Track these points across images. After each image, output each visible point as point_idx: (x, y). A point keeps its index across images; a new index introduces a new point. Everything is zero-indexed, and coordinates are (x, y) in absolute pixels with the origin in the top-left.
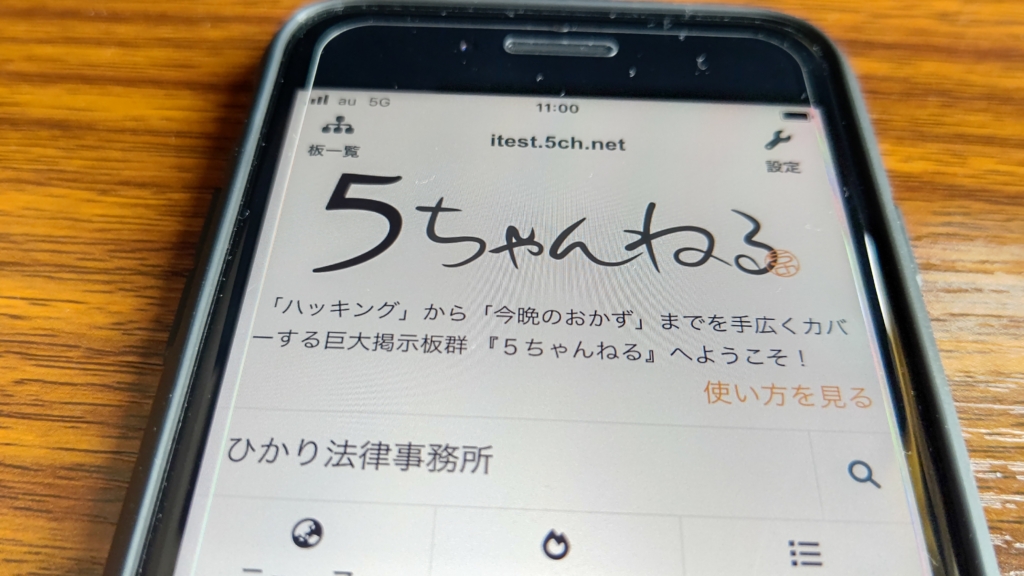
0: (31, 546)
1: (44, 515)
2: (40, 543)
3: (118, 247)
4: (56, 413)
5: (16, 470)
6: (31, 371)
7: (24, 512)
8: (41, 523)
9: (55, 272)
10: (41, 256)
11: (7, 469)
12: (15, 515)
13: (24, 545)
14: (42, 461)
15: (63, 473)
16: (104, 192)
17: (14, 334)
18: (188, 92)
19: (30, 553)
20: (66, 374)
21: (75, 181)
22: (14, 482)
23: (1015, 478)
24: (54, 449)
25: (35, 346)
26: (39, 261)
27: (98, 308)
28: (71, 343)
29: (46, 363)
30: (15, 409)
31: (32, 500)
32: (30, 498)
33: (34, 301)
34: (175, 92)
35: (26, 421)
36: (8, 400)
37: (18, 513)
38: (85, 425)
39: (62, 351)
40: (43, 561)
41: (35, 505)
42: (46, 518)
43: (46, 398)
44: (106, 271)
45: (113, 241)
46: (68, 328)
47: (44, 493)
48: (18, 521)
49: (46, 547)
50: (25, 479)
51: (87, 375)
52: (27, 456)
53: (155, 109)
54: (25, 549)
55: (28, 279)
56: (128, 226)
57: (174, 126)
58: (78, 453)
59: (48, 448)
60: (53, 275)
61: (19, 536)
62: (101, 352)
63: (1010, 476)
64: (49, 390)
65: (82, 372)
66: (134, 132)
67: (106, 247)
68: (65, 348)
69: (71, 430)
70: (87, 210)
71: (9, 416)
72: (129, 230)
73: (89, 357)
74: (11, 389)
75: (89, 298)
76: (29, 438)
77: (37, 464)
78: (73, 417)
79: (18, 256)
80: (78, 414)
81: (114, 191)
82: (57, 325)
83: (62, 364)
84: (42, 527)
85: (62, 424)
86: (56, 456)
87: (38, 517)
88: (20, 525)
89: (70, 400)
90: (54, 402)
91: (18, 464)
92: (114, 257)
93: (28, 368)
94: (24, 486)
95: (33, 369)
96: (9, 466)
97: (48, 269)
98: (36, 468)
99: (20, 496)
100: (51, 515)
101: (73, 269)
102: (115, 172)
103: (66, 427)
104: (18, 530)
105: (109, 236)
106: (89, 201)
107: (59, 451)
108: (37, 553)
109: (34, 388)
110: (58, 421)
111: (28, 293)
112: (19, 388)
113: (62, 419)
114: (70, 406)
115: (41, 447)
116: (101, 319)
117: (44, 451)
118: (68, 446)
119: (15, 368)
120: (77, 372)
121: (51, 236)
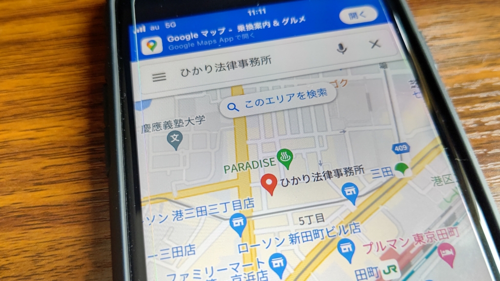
0: (76, 237)
1: (78, 223)
2: (79, 235)
3: (69, 97)
4: (67, 178)
5: (57, 207)
6: (48, 162)
7: (68, 224)
8: (77, 227)
9: (43, 114)
10: (34, 108)
11: (53, 208)
12: (64, 226)
13: (73, 238)
14: (68, 200)
15: (79, 203)
16: (52, 71)
17: (34, 147)
18: (76, 14)
19: (77, 241)
20: (65, 160)
21: (36, 69)
22: (58, 212)
23: (484, 125)
24: (72, 194)
25: (46, 150)
26: (33, 111)
27: (70, 127)
28: (62, 145)
29: (54, 157)
30: (48, 180)
31: (70, 218)
32: (68, 217)
33: (37, 130)
34: (70, 15)
35: (54, 185)
36: (42, 177)
37: (65, 225)
38: (82, 181)
39: (60, 150)
40: (84, 243)
41: (71, 220)
42: (79, 224)
43: (60, 172)
44: (67, 109)
45: (66, 94)
46: (59, 139)
47: (74, 214)
48: (66, 228)
49: (83, 236)
50: (63, 210)
51: (75, 158)
52: (61, 200)
53: (63, 25)
54: (74, 240)
55: (31, 120)
56: (69, 86)
57: (75, 33)
58: (83, 193)
59: (69, 194)
60: (42, 116)
61: (69, 235)
62: (78, 147)
63: (481, 124)
64: (60, 169)
65: (72, 158)
66: (57, 39)
67: (63, 98)
68: (60, 149)
69: (76, 184)
70: (48, 82)
71: (45, 184)
72: (71, 88)
73: (73, 151)
74: (42, 172)
75: (64, 123)
76: (59, 192)
77: (66, 202)
78: (76, 178)
79: (22, 110)
80: (77, 177)
81: (58, 70)
82: (53, 139)
83: (62, 156)
84: (78, 228)
85: (72, 182)
86: (74, 197)
87: (75, 224)
88: (68, 230)
89: (71, 171)
90: (65, 174)
91: (57, 204)
92: (69, 102)
93: (47, 161)
94: (64, 213)
95: (49, 161)
96: (54, 206)
97: (38, 113)
98: (66, 204)
99: (64, 218)
100: (80, 223)
101: (51, 111)
102: (54, 61)
103: (74, 183)
104: (67, 232)
105: (62, 92)
106: (47, 77)
107: (75, 194)
108: (80, 240)
109: (53, 169)
110: (69, 181)
111: (34, 127)
112: (46, 171)
113: (70, 180)
114: (72, 174)
115: (65, 194)
116: (72, 132)
117: (67, 196)
118: (78, 191)
119: (40, 163)
120: (70, 158)
121: (34, 98)
